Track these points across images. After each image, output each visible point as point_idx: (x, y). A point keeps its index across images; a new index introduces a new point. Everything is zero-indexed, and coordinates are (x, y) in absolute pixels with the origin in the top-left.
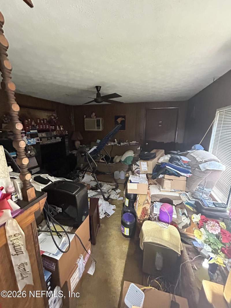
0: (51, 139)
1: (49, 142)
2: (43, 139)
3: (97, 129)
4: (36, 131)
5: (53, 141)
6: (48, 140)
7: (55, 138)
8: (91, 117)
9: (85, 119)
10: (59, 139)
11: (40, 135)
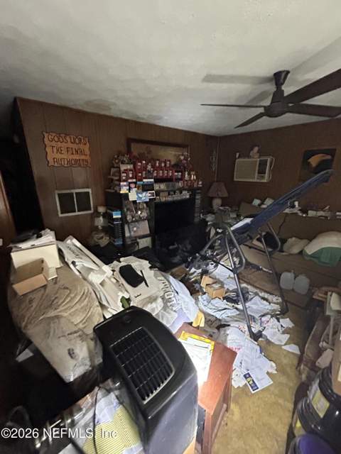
0: (175, 193)
1: (170, 199)
2: (161, 194)
3: (258, 179)
4: (152, 180)
5: (177, 197)
6: (169, 194)
7: (181, 193)
8: (249, 157)
9: (237, 160)
10: (186, 195)
11: (157, 187)
